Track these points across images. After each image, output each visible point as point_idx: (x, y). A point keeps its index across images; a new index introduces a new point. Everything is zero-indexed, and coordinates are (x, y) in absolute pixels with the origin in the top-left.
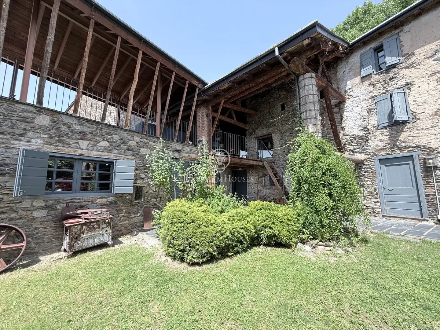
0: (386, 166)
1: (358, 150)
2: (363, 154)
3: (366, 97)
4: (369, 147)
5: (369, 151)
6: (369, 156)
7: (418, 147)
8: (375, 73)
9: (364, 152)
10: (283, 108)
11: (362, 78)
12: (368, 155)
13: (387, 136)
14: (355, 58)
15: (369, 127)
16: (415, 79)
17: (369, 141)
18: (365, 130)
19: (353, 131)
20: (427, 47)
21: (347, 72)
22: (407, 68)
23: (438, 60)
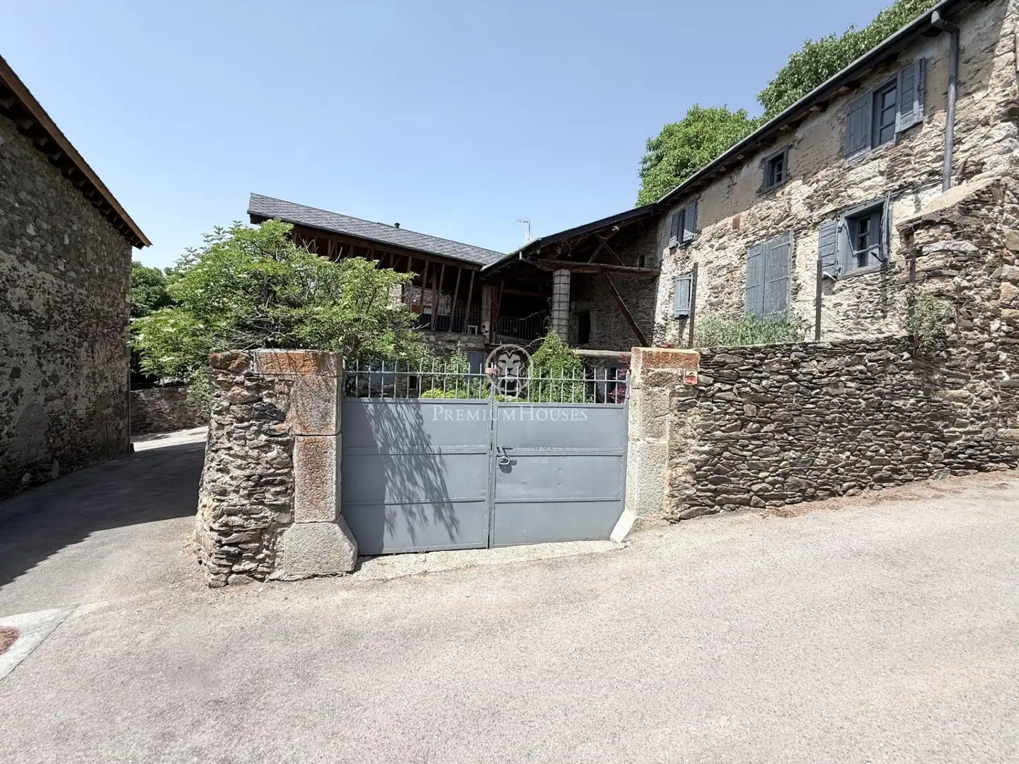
3: (671, 276)
8: (678, 246)
11: (671, 249)
13: (676, 330)
14: (670, 219)
15: (668, 316)
17: (667, 334)
18: (665, 319)
19: (659, 319)
20: (709, 228)
21: (663, 235)
22: (696, 248)
23: (712, 246)
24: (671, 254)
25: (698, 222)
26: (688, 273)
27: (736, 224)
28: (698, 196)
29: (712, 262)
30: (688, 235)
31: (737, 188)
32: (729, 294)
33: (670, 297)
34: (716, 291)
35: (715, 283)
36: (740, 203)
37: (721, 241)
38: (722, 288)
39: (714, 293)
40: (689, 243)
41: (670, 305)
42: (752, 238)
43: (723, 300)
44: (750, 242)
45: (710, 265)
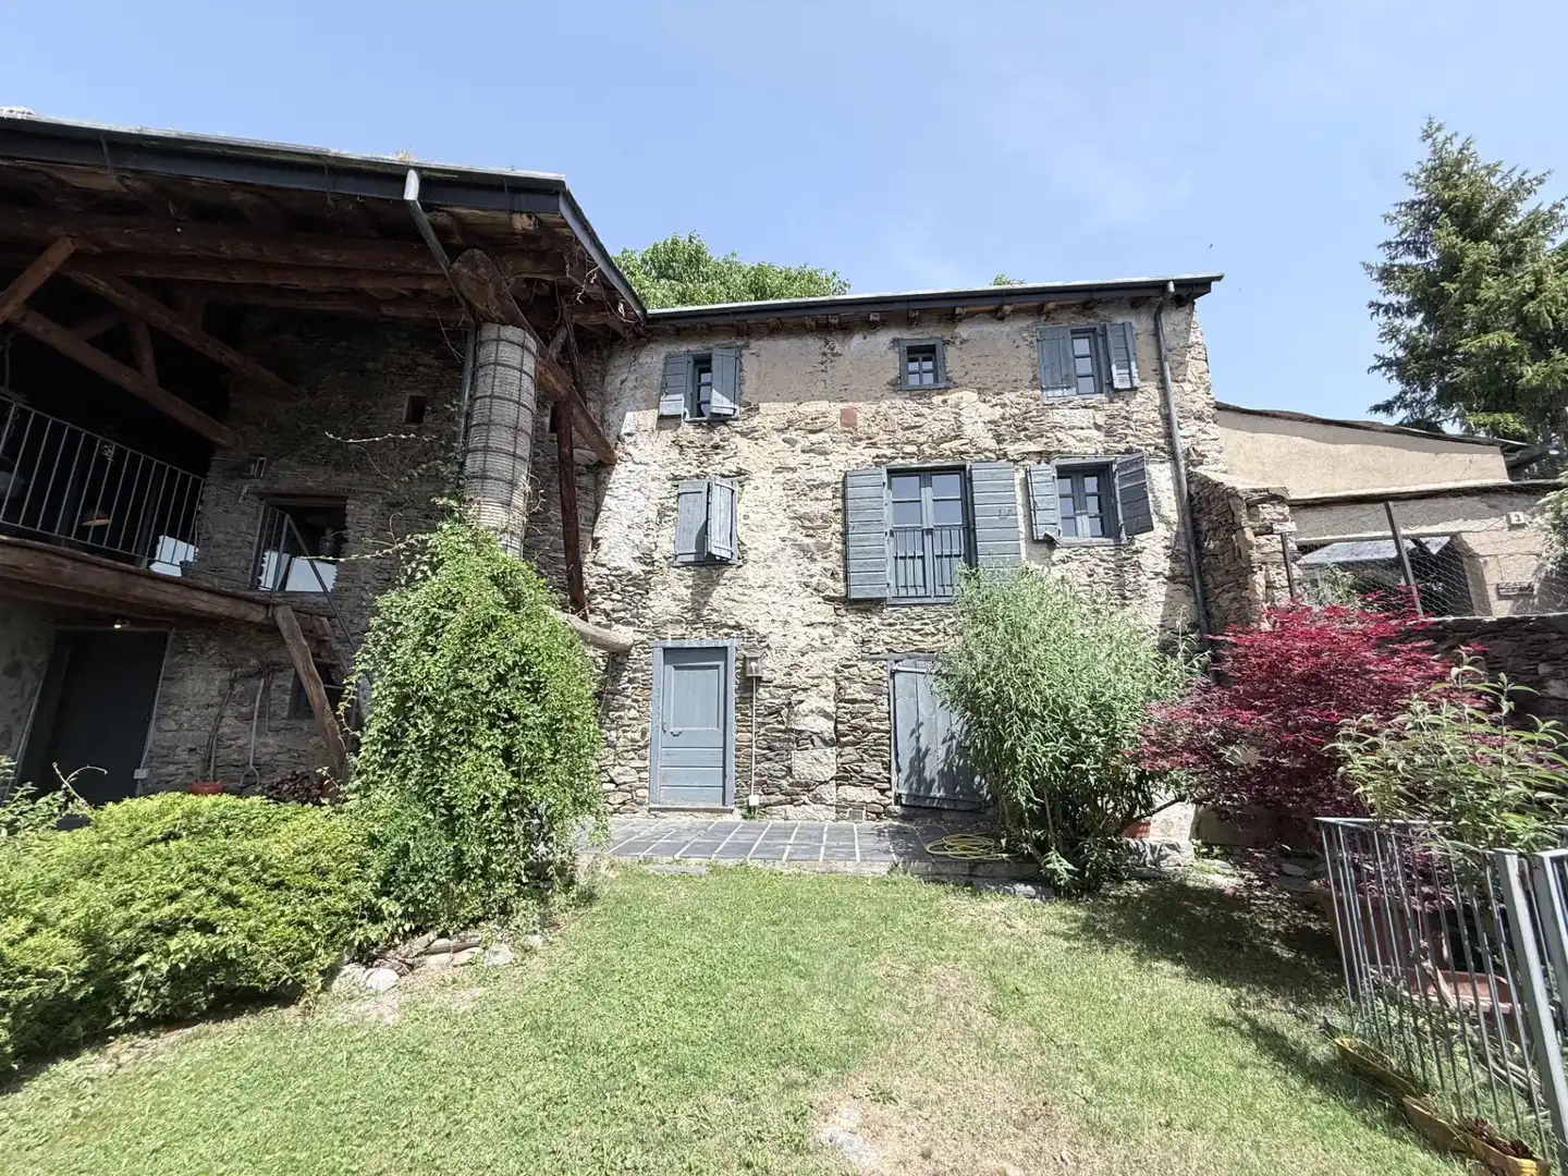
0: (676, 668)
1: (622, 614)
2: (632, 629)
3: (663, 473)
4: (647, 611)
5: (648, 623)
6: (644, 637)
7: (738, 627)
8: (688, 417)
9: (632, 624)
10: (417, 413)
11: (661, 418)
12: (643, 633)
13: (687, 587)
14: (653, 359)
15: (656, 556)
16: (753, 467)
17: (651, 595)
18: (645, 559)
19: (620, 556)
20: (779, 407)
21: (630, 384)
22: (743, 435)
23: (791, 442)
24: (660, 428)
25: (748, 387)
26: (723, 476)
27: (848, 419)
28: (739, 343)
29: (794, 470)
30: (720, 403)
31: (843, 364)
33: (661, 514)
34: (807, 524)
35: (806, 510)
36: (852, 387)
37: (814, 438)
38: (825, 521)
39: (804, 527)
40: (721, 420)
41: (662, 532)
42: (889, 452)
43: (830, 544)
44: (885, 456)
45: (789, 475)
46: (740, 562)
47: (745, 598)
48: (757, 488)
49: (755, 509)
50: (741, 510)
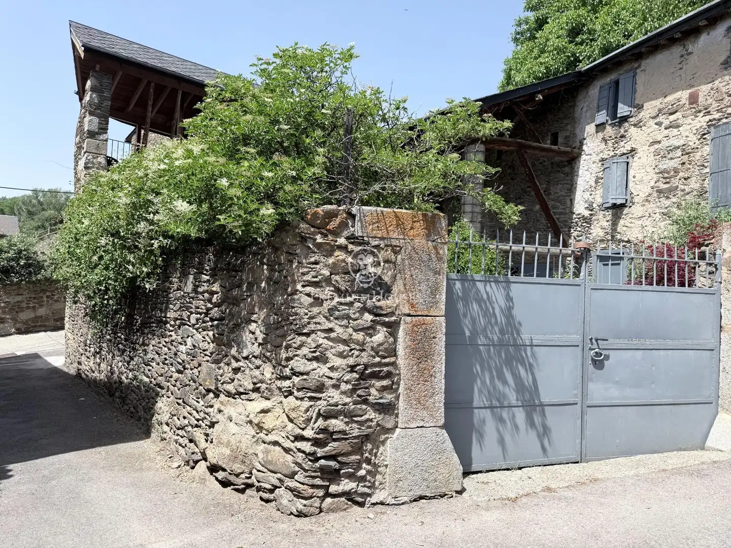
3: (597, 158)
4: (591, 235)
5: (591, 242)
7: (629, 241)
8: (609, 122)
11: (598, 126)
13: (608, 221)
14: (594, 91)
15: (594, 205)
16: (639, 145)
17: (592, 227)
18: (590, 208)
19: (580, 208)
20: (654, 103)
21: (585, 109)
22: (635, 125)
23: (659, 124)
24: (597, 132)
25: (638, 95)
26: (624, 154)
27: (693, 99)
28: (636, 65)
29: (659, 142)
30: (623, 110)
31: (693, 59)
32: (685, 179)
33: (596, 182)
34: (666, 175)
35: (665, 167)
36: (697, 75)
37: (672, 118)
38: (676, 172)
39: (664, 178)
40: (625, 119)
41: (597, 192)
42: (717, 116)
43: (677, 187)
44: (714, 119)
45: (656, 146)
46: (631, 204)
47: (632, 225)
48: (640, 158)
49: (639, 172)
50: (631, 173)
